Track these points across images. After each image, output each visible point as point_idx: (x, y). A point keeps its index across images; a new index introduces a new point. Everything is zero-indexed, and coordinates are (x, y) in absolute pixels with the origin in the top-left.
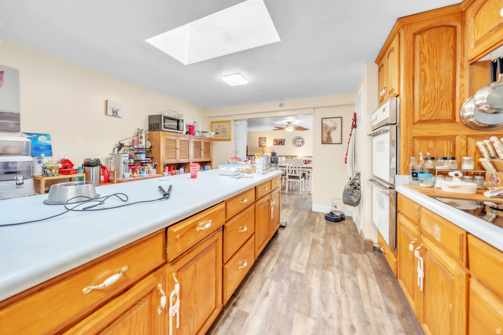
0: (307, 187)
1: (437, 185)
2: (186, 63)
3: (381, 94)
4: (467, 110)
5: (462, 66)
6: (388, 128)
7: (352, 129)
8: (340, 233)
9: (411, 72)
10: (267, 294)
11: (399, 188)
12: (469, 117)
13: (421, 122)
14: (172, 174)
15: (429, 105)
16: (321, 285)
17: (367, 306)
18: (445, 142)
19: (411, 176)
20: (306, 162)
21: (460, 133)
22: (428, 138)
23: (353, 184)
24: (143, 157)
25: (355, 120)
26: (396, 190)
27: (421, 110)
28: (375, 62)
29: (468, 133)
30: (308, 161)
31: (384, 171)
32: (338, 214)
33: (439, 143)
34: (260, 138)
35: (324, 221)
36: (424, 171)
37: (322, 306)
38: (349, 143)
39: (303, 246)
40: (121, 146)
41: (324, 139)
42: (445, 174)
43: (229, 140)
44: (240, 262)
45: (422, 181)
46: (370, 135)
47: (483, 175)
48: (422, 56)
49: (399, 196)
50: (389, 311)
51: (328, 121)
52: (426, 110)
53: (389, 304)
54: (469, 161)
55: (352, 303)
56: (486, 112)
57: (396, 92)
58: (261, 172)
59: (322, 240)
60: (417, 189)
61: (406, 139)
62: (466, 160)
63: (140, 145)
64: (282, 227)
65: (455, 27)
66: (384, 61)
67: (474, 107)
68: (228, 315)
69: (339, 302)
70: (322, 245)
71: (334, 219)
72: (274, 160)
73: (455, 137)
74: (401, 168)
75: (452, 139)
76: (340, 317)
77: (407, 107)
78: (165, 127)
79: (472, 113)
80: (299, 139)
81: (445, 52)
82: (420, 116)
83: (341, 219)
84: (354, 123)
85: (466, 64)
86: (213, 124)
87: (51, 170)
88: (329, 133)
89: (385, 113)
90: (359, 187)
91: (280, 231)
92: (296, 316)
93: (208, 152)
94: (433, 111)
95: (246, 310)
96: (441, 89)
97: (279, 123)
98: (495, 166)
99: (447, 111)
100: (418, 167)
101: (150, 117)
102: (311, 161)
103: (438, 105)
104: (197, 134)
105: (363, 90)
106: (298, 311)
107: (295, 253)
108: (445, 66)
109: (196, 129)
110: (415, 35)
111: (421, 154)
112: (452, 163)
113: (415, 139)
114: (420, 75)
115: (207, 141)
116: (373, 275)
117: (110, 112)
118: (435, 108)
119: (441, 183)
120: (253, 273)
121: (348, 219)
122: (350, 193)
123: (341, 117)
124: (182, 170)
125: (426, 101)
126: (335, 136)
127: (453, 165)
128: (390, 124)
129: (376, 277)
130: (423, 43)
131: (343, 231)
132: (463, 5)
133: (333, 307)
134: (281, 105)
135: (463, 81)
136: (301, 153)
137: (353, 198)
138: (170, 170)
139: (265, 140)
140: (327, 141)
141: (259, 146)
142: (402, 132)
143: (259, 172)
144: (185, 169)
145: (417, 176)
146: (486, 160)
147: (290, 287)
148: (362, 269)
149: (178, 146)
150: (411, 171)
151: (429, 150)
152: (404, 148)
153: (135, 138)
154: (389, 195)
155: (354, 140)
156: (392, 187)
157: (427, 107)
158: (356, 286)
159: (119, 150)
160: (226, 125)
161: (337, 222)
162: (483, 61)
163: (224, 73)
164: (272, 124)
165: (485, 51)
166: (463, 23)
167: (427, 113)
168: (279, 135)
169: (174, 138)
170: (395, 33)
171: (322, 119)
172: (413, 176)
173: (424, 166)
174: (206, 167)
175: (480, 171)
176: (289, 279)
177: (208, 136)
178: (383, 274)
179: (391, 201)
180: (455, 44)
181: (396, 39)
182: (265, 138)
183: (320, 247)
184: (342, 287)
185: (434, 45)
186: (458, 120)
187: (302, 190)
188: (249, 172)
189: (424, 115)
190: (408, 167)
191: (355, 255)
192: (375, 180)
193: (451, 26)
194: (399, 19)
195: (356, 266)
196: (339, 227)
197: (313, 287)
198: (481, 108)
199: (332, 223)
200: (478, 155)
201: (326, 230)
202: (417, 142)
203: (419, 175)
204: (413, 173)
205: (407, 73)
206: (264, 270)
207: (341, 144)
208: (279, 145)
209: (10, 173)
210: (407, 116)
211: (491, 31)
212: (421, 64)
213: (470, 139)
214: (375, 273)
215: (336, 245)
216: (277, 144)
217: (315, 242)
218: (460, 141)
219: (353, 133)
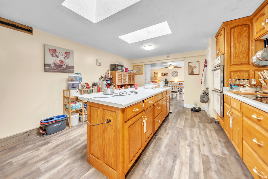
0: (180, 97)
1: (240, 90)
2: (130, 43)
3: (217, 53)
4: (254, 60)
5: (252, 41)
6: (219, 67)
7: (204, 67)
8: (199, 116)
9: (230, 44)
10: (168, 134)
11: (224, 92)
12: (255, 62)
13: (234, 65)
14: (120, 89)
15: (237, 58)
16: (190, 132)
17: (210, 139)
18: (245, 73)
19: (229, 87)
20: (180, 84)
21: (252, 69)
22: (237, 71)
23: (205, 93)
24: (109, 82)
25: (206, 63)
26: (223, 93)
27: (234, 60)
28: (215, 37)
29: (255, 69)
30: (181, 84)
31: (218, 86)
32: (197, 108)
33: (242, 73)
34: (154, 73)
35: (190, 112)
36: (235, 85)
37: (191, 138)
38: (203, 74)
39: (181, 120)
40: (102, 78)
41: (190, 72)
42: (243, 86)
43: (142, 74)
44: (158, 121)
45: (234, 89)
46: (213, 70)
47: (261, 86)
48: (234, 37)
49: (224, 95)
50: (220, 141)
51: (192, 64)
52: (236, 60)
53: (220, 139)
54: (254, 80)
55: (204, 138)
56: (262, 61)
57: (223, 52)
58: (162, 87)
59: (190, 118)
60: (232, 92)
61: (228, 72)
62: (253, 80)
63: (108, 77)
64: (171, 113)
65: (249, 25)
66: (218, 38)
67: (256, 58)
68: (155, 138)
69: (198, 137)
70: (190, 120)
71: (195, 110)
72: (166, 83)
73: (249, 70)
74: (226, 84)
75: (248, 71)
76: (199, 141)
77: (228, 59)
78: (118, 69)
79: (256, 61)
80: (175, 72)
81: (245, 36)
82: (234, 62)
83: (199, 110)
84: (205, 64)
85: (254, 41)
86: (135, 67)
87: (85, 86)
88: (192, 70)
89: (218, 61)
90: (208, 94)
91: (170, 114)
92: (181, 140)
93: (133, 80)
94: (239, 60)
95: (161, 137)
96: (243, 51)
97: (165, 65)
98: (265, 82)
99: (246, 60)
100: (233, 83)
101: (111, 65)
102: (182, 84)
103: (242, 58)
104: (129, 72)
105: (209, 49)
106: (182, 139)
107: (178, 122)
108: (245, 41)
109: (129, 69)
110: (231, 29)
111: (234, 78)
112: (247, 81)
113: (232, 72)
114: (234, 45)
115: (133, 75)
116: (214, 130)
117: (98, 64)
118: (240, 59)
119: (242, 89)
120: (161, 127)
121: (202, 111)
122: (203, 97)
123: (199, 62)
124: (123, 87)
125: (236, 56)
126: (196, 71)
127: (248, 82)
128: (221, 66)
129: (215, 131)
130: (235, 32)
131: (200, 115)
132: (252, 16)
133: (196, 138)
134: (168, 57)
135: (252, 47)
136: (176, 80)
137: (205, 99)
138: (119, 88)
139: (157, 74)
140: (191, 73)
141: (154, 77)
142: (226, 69)
143: (161, 88)
144: (124, 87)
145: (232, 87)
146: (261, 80)
147: (177, 132)
148: (209, 128)
149: (122, 77)
150: (229, 85)
151: (238, 76)
152: (227, 76)
153: (106, 74)
154: (220, 95)
155: (205, 73)
156: (221, 92)
157: (237, 59)
158: (206, 133)
159: (101, 79)
160: (141, 67)
161: (197, 112)
162: (261, 39)
163: (144, 45)
164: (161, 66)
165: (260, 36)
166: (252, 24)
167: (236, 61)
168: (165, 71)
169: (121, 74)
170: (222, 28)
171: (189, 63)
172: (230, 87)
173: (235, 83)
174: (132, 86)
175: (260, 84)
176: (176, 130)
177: (133, 72)
178: (219, 130)
179: (221, 97)
180: (249, 32)
181: (223, 30)
182: (157, 72)
183: (189, 121)
184: (200, 133)
185: (239, 33)
186: (250, 63)
187: (178, 99)
188: (156, 87)
189: (235, 62)
190: (228, 84)
191: (206, 124)
192: (215, 91)
193: (247, 25)
194: (224, 23)
195: (206, 127)
196: (198, 114)
197: (187, 133)
198: (259, 59)
199: (194, 112)
200: (259, 78)
201: (192, 115)
202: (232, 73)
203: (233, 87)
204: (230, 86)
205: (227, 45)
206: (165, 127)
207: (199, 74)
208: (164, 76)
209: (74, 87)
210: (228, 62)
211: (261, 29)
212: (234, 41)
213: (256, 71)
214: (215, 130)
215: (197, 120)
216: (163, 76)
217: (186, 119)
218: (252, 73)
219: (205, 69)
